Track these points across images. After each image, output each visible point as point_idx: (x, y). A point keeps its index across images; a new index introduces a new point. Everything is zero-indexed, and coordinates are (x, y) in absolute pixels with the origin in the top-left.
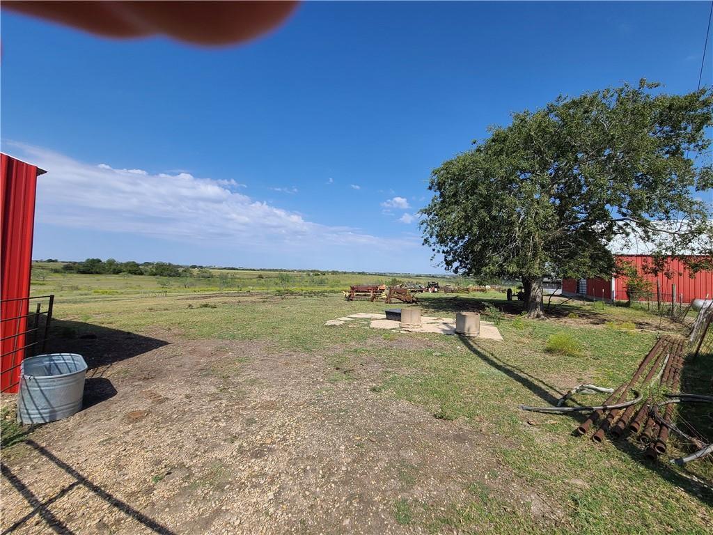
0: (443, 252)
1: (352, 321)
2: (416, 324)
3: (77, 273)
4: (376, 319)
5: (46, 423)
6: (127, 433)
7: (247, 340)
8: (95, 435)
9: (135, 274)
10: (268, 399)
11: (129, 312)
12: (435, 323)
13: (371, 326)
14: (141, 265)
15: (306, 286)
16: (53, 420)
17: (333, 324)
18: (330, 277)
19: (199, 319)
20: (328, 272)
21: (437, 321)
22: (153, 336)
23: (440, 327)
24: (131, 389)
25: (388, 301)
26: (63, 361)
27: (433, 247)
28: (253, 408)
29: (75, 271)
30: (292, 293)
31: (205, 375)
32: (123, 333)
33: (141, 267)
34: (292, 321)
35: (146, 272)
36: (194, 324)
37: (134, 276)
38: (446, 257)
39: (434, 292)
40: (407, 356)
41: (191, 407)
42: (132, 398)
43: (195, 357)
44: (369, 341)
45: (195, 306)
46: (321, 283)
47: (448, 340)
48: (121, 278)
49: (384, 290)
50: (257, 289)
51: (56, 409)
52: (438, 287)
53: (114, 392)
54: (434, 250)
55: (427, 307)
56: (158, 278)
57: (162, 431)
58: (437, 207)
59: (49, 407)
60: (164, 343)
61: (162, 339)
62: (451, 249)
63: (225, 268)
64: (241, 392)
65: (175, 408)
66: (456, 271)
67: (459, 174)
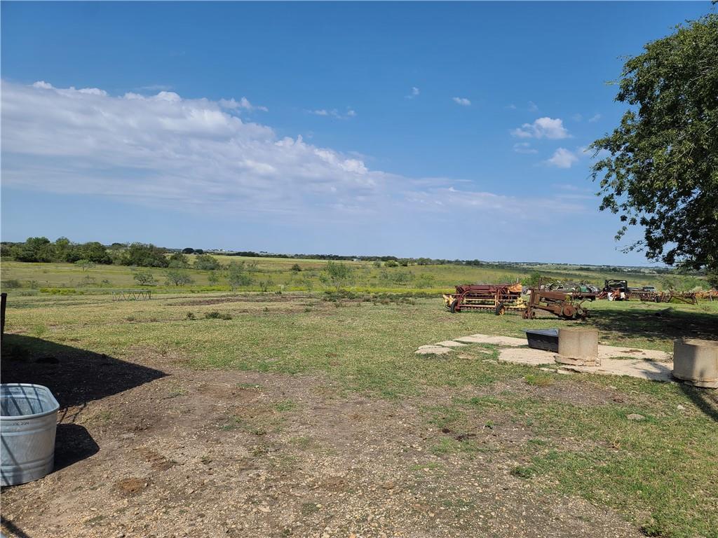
0: (644, 222)
1: (464, 349)
2: (588, 358)
3: (15, 260)
4: (509, 347)
5: (9, 487)
6: (122, 511)
7: (287, 374)
8: (78, 510)
9: (100, 262)
10: (333, 474)
11: (99, 322)
12: (626, 358)
13: (501, 358)
14: (109, 248)
15: (373, 285)
16: (18, 483)
17: (430, 351)
18: (416, 270)
19: (207, 336)
20: (413, 261)
21: (631, 355)
22: (140, 361)
23: (638, 366)
24: (118, 444)
25: (528, 313)
26: (23, 396)
27: (621, 212)
28: (311, 487)
29: (12, 258)
30: (352, 297)
31: (228, 429)
32: (96, 355)
33: (108, 251)
34: (357, 343)
35: (116, 258)
36: (200, 346)
37: (99, 266)
38: (649, 232)
39: (618, 299)
40: (574, 416)
41: (212, 477)
42: (122, 458)
43: (208, 399)
44: (499, 386)
45: (197, 316)
46: (400, 280)
47: (657, 393)
48: (78, 269)
49: (519, 294)
50: (292, 290)
51: (22, 466)
52: (626, 290)
53: (94, 449)
54: (624, 218)
55: (607, 327)
56: (134, 270)
57: (174, 513)
58: (633, 134)
59: (12, 462)
60: (158, 375)
61: (154, 368)
62: (662, 216)
63: (238, 254)
64: (287, 459)
65: (188, 478)
66: (669, 259)
67: (685, 67)
